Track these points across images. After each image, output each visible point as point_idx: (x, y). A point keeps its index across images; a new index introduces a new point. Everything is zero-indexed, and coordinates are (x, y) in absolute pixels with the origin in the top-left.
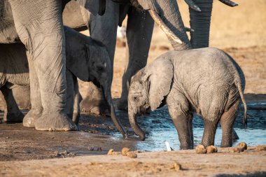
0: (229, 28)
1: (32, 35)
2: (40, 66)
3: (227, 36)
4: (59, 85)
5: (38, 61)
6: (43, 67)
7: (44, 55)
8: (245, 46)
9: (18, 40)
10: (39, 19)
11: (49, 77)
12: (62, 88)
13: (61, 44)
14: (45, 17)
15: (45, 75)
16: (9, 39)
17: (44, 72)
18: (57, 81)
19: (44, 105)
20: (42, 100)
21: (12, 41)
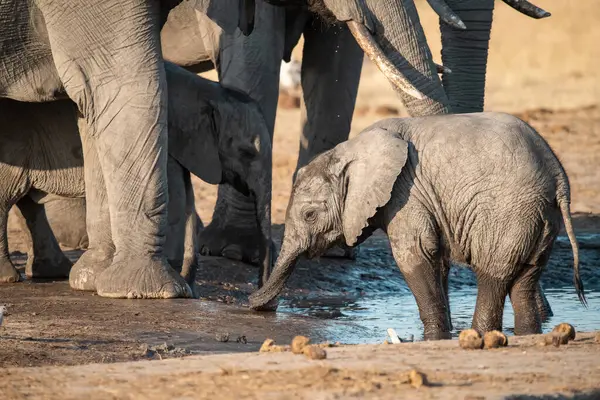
1: (94, 81)
4: (151, 194)
5: (104, 141)
6: (117, 153)
7: (119, 126)
9: (61, 94)
10: (107, 45)
11: (131, 176)
12: (158, 201)
13: (157, 102)
14: (121, 40)
15: (121, 172)
16: (41, 91)
17: (118, 166)
18: (148, 186)
19: (117, 240)
20: (114, 230)
21: (48, 96)
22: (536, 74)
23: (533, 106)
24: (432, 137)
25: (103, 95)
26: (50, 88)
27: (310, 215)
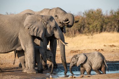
0: (78, 45)
1: (26, 48)
2: (28, 56)
3: (77, 47)
4: (33, 61)
5: (27, 55)
7: (29, 53)
8: (82, 50)
9: (22, 49)
10: (28, 43)
11: (30, 59)
13: (33, 50)
14: (29, 43)
16: (20, 49)
17: (29, 58)
18: (33, 60)
19: (29, 67)
20: (29, 65)
21: (21, 50)
22: (78, 46)
23: (78, 50)
24: (89, 56)
25: (27, 49)
26: (21, 49)
27: (73, 62)
